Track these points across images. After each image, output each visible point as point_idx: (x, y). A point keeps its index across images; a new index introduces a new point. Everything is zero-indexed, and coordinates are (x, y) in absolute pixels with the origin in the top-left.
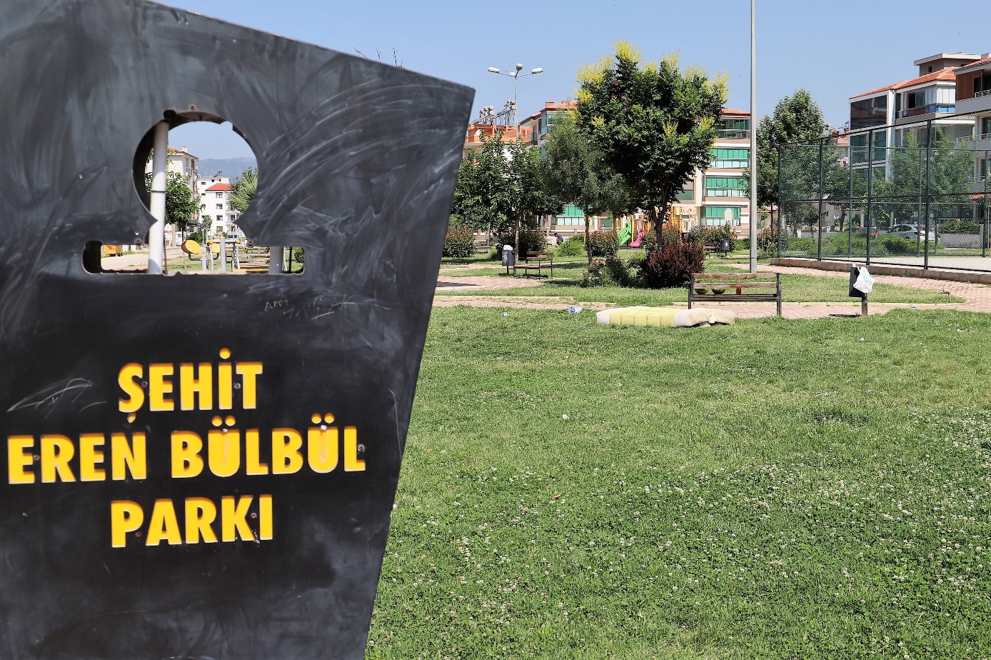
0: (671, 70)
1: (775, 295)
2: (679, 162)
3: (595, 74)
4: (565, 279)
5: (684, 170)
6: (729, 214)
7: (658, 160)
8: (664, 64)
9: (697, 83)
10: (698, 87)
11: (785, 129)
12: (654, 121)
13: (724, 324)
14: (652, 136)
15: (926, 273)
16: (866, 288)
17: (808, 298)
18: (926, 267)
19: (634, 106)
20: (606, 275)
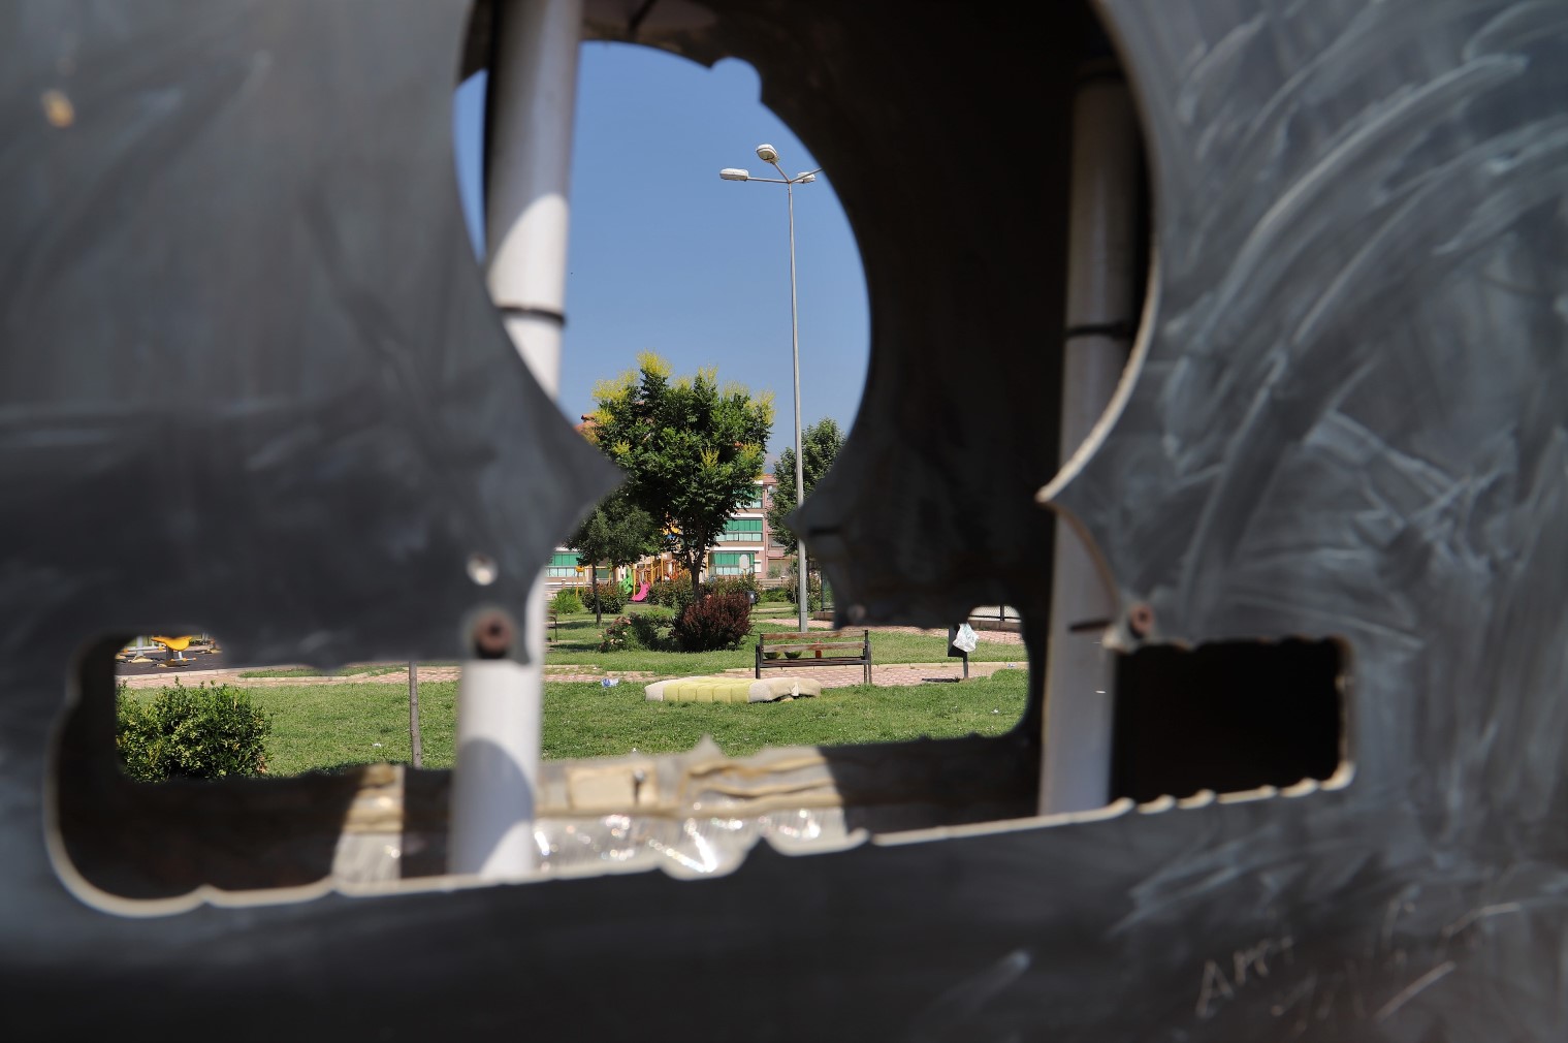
0: (707, 385)
1: (863, 658)
2: (721, 497)
3: (616, 391)
4: (574, 642)
5: (726, 506)
6: (744, 560)
7: (696, 494)
8: (699, 380)
9: (739, 403)
10: (740, 408)
11: (809, 463)
12: (690, 448)
13: (807, 696)
14: (688, 466)
15: (1003, 626)
16: (968, 645)
17: (888, 659)
18: (1002, 617)
19: (665, 429)
20: (632, 636)
